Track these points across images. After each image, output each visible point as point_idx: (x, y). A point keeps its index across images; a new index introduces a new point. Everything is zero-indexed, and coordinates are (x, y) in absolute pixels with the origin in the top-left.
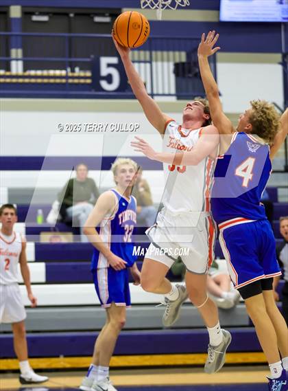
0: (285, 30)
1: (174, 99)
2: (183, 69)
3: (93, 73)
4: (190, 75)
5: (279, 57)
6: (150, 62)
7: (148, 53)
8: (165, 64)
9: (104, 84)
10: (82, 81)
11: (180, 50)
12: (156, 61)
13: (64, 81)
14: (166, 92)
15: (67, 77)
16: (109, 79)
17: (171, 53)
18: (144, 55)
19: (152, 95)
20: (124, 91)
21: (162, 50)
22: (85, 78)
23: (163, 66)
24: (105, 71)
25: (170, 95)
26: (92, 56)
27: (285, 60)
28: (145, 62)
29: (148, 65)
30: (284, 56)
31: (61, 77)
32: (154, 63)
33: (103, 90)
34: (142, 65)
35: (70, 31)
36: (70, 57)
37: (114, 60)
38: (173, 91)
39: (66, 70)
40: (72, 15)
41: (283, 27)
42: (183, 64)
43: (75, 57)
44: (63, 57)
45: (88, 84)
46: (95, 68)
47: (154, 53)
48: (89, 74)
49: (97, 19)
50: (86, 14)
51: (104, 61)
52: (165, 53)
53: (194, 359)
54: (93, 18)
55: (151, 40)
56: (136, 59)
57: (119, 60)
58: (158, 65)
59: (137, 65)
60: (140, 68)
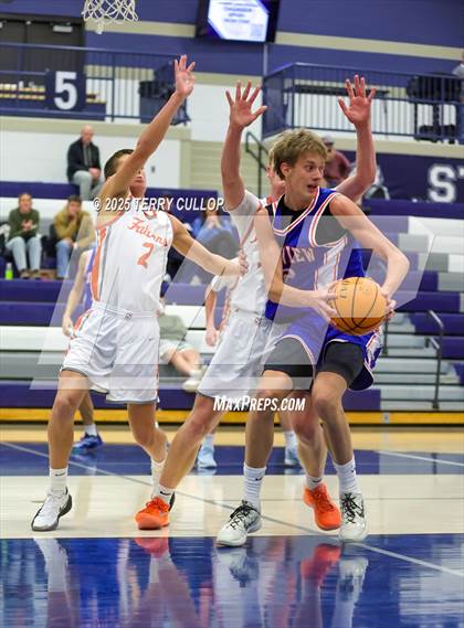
0: (269, 52)
1: (137, 122)
2: (150, 90)
3: (47, 89)
4: (158, 96)
5: (257, 81)
6: (113, 79)
7: (110, 69)
8: (130, 82)
9: (59, 102)
10: (34, 97)
11: (147, 68)
12: (120, 78)
13: (14, 96)
14: (129, 114)
15: (17, 92)
16: (65, 96)
17: (137, 70)
18: (106, 70)
19: (113, 117)
20: (80, 110)
21: (127, 66)
22: (38, 94)
23: (126, 84)
24: (60, 87)
25: (132, 117)
26: (47, 70)
27: (267, 85)
28: (107, 79)
29: (110, 82)
30: (265, 80)
31: (10, 92)
32: (117, 81)
33: (57, 109)
34: (103, 82)
35: (26, 42)
36: (22, 70)
37: (72, 76)
38: (136, 113)
39: (17, 83)
40: (29, 23)
41: (266, 48)
42: (150, 83)
43: (29, 70)
44: (15, 69)
45: (42, 101)
46: (50, 83)
47: (117, 69)
48: (42, 89)
49: (57, 28)
50: (45, 23)
51: (61, 76)
52: (130, 70)
54: (52, 27)
55: (114, 54)
56: (97, 75)
57: (78, 76)
58: (120, 83)
59: (97, 81)
60: (100, 85)
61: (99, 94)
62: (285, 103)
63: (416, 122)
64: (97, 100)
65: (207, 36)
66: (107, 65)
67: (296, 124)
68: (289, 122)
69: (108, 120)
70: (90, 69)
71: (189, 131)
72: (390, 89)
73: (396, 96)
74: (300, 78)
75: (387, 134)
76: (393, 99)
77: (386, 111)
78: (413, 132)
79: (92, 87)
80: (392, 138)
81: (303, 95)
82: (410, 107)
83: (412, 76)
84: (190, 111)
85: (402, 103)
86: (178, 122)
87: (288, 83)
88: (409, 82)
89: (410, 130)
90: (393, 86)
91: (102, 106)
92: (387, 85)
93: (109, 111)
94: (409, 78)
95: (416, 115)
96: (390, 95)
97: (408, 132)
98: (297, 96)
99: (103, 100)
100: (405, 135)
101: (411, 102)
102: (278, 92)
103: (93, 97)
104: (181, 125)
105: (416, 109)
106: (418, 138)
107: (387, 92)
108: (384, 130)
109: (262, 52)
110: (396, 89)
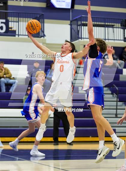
0: (72, 12)
1: (27, 37)
5: (69, 22)
6: (18, 22)
8: (24, 23)
11: (30, 18)
12: (21, 22)
16: (2, 28)
17: (27, 19)
18: (16, 19)
19: (19, 35)
21: (23, 17)
25: (25, 35)
27: (72, 23)
28: (16, 22)
29: (17, 23)
30: (71, 22)
32: (20, 23)
37: (4, 21)
41: (71, 10)
47: (20, 18)
51: (0, 21)
52: (24, 19)
53: (31, 139)
55: (19, 13)
56: (13, 20)
57: (6, 21)
58: (21, 24)
59: (13, 23)
60: (14, 24)
61: (14, 27)
62: (79, 30)
63: (124, 35)
64: (13, 29)
65: (50, 6)
66: (16, 17)
67: (82, 37)
68: (80, 36)
69: (17, 36)
70: (10, 19)
71: (45, 40)
72: (115, 24)
73: (117, 27)
74: (83, 21)
75: (114, 40)
76: (116, 28)
77: (114, 32)
78: (123, 39)
79: (11, 25)
80: (116, 41)
81: (85, 27)
82: (122, 30)
83: (123, 19)
84: (45, 33)
85: (119, 29)
86: (42, 37)
87: (79, 23)
88: (122, 22)
89: (122, 38)
90: (116, 23)
91: (15, 31)
92: (114, 23)
93: (17, 33)
94: (121, 20)
95: (124, 33)
96: (115, 26)
97: (122, 39)
98: (82, 27)
99: (15, 29)
100: (121, 40)
101: (122, 28)
102: (76, 26)
103: (11, 28)
104: (42, 38)
105: (124, 31)
106: (125, 41)
107: (114, 25)
108: (113, 39)
109: (70, 12)
110: (117, 24)
